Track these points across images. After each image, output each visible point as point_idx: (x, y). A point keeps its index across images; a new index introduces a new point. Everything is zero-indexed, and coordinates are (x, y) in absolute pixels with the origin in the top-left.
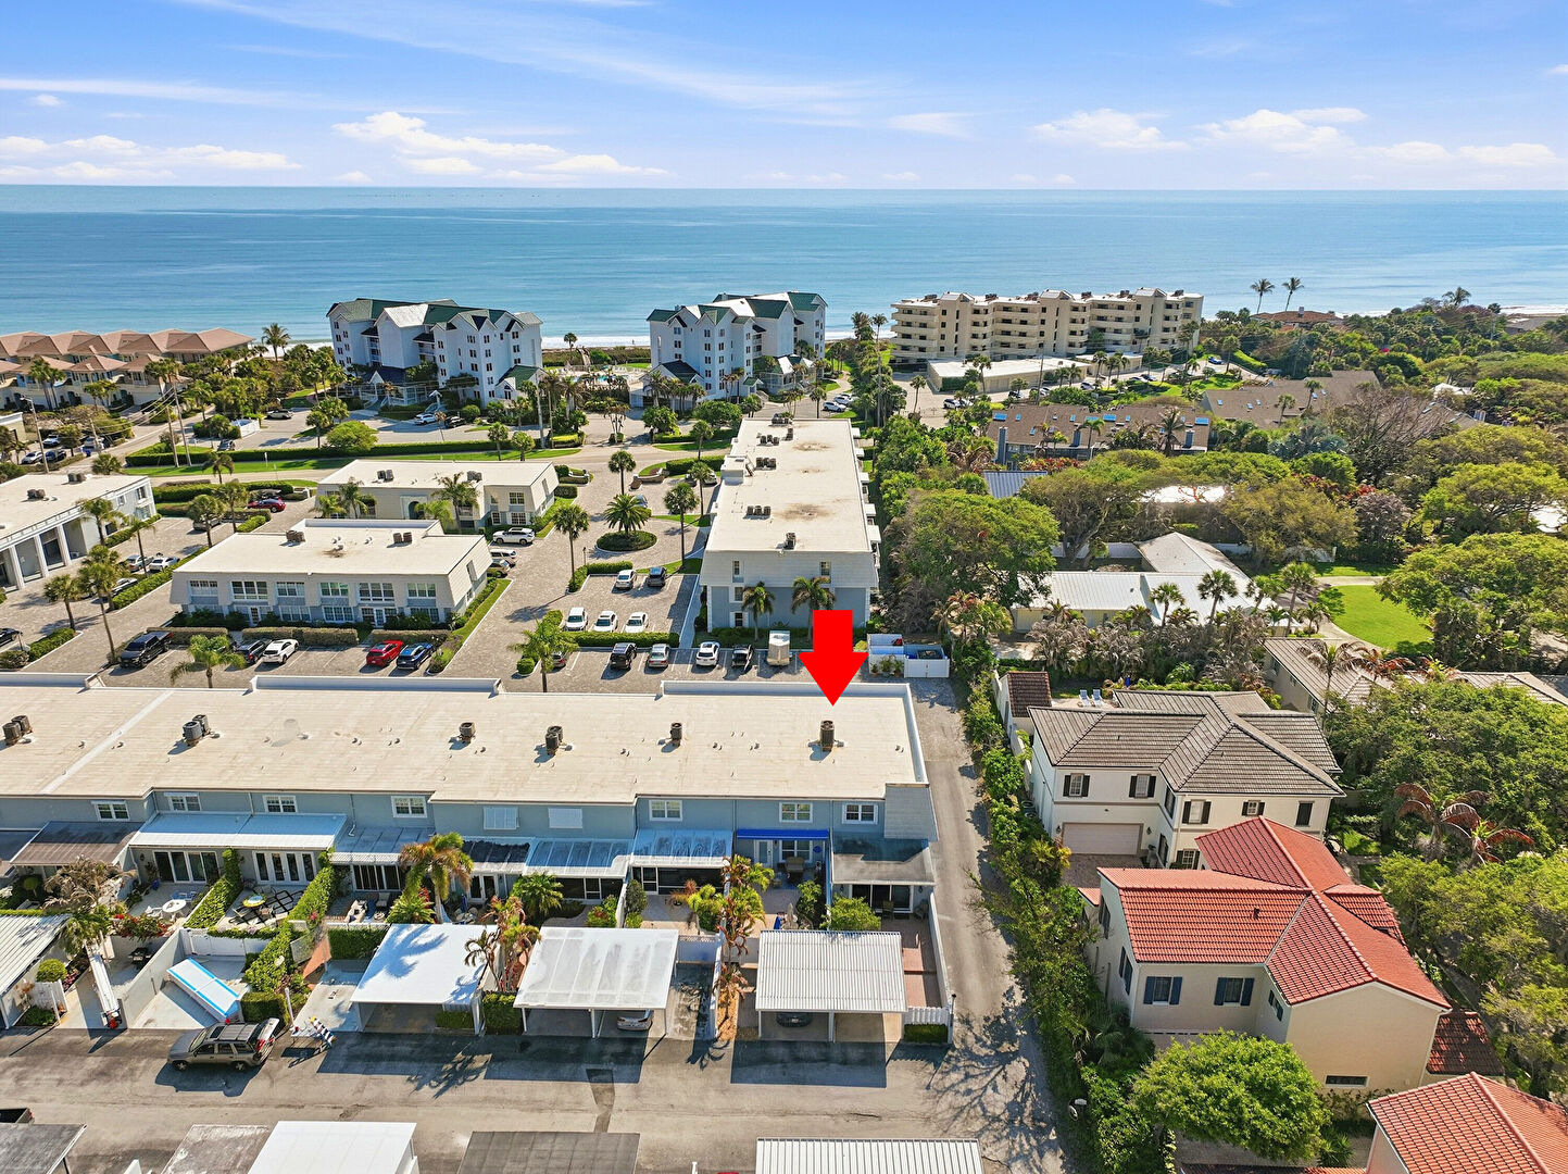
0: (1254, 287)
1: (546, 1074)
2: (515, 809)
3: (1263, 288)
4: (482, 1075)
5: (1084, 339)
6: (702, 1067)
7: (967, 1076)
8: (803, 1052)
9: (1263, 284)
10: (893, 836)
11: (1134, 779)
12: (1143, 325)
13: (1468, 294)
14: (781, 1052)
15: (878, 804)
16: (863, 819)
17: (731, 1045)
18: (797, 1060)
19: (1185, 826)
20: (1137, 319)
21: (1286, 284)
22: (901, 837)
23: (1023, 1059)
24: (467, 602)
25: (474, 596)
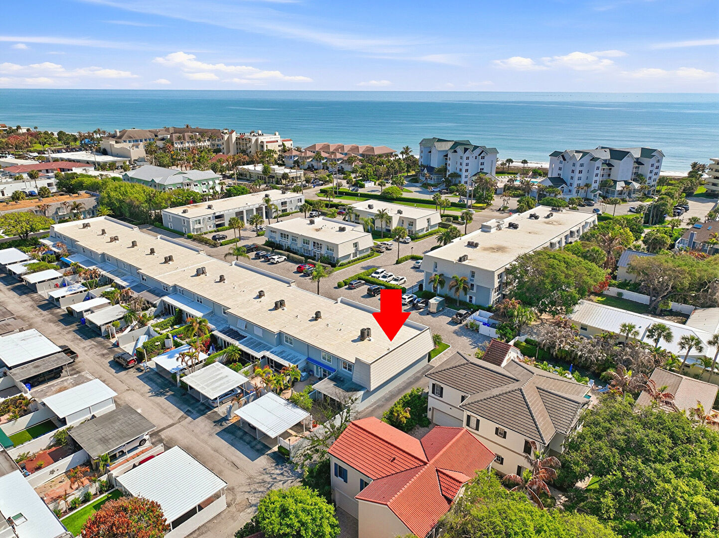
1: (178, 405)
2: (246, 323)
4: (166, 397)
6: (215, 425)
8: (245, 437)
10: (355, 382)
11: (462, 397)
14: (240, 433)
15: (353, 365)
16: (348, 370)
17: (230, 424)
22: (358, 383)
24: (352, 258)
25: (358, 256)
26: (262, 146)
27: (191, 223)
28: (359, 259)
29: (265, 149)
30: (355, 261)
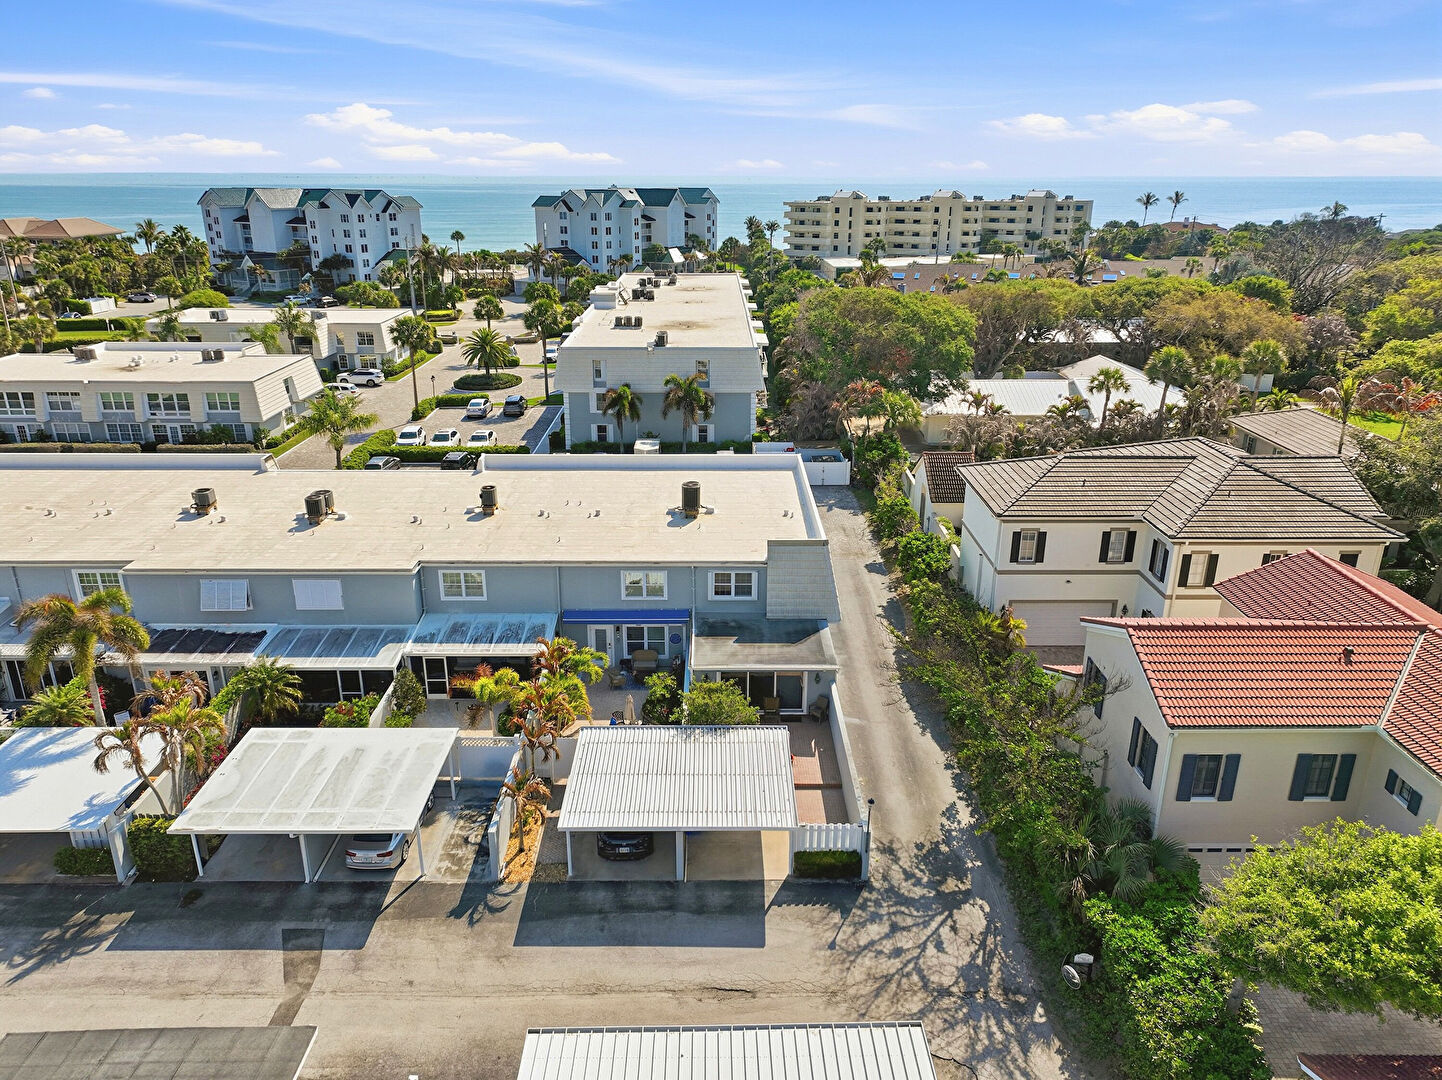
0: (1139, 200)
1: (213, 940)
2: (245, 582)
3: (1148, 201)
4: (106, 944)
5: (977, 239)
6: (471, 923)
7: (895, 928)
8: (634, 897)
9: (1149, 197)
10: (779, 616)
11: (1106, 536)
12: (1035, 226)
13: (1345, 208)
14: (602, 897)
15: (758, 570)
16: (736, 594)
17: (523, 890)
18: (625, 908)
19: (1182, 591)
20: (1029, 221)
21: (1171, 198)
22: (790, 616)
23: (980, 902)
24: (284, 425)
25: (297, 420)
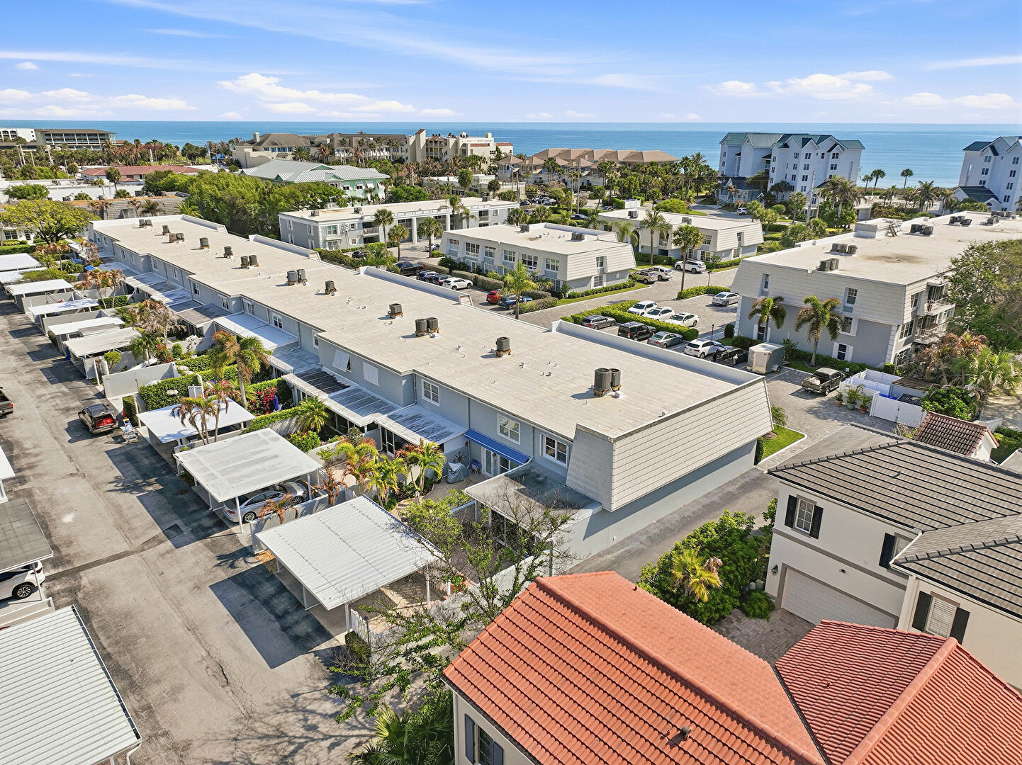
1: (159, 512)
2: (348, 356)
4: (140, 495)
6: (217, 566)
8: (278, 600)
11: (889, 539)
16: (558, 458)
17: (255, 565)
24: (592, 286)
25: (605, 285)
26: (464, 152)
27: (320, 230)
28: (606, 290)
29: (469, 154)
30: (597, 292)
